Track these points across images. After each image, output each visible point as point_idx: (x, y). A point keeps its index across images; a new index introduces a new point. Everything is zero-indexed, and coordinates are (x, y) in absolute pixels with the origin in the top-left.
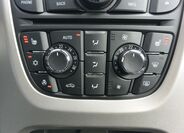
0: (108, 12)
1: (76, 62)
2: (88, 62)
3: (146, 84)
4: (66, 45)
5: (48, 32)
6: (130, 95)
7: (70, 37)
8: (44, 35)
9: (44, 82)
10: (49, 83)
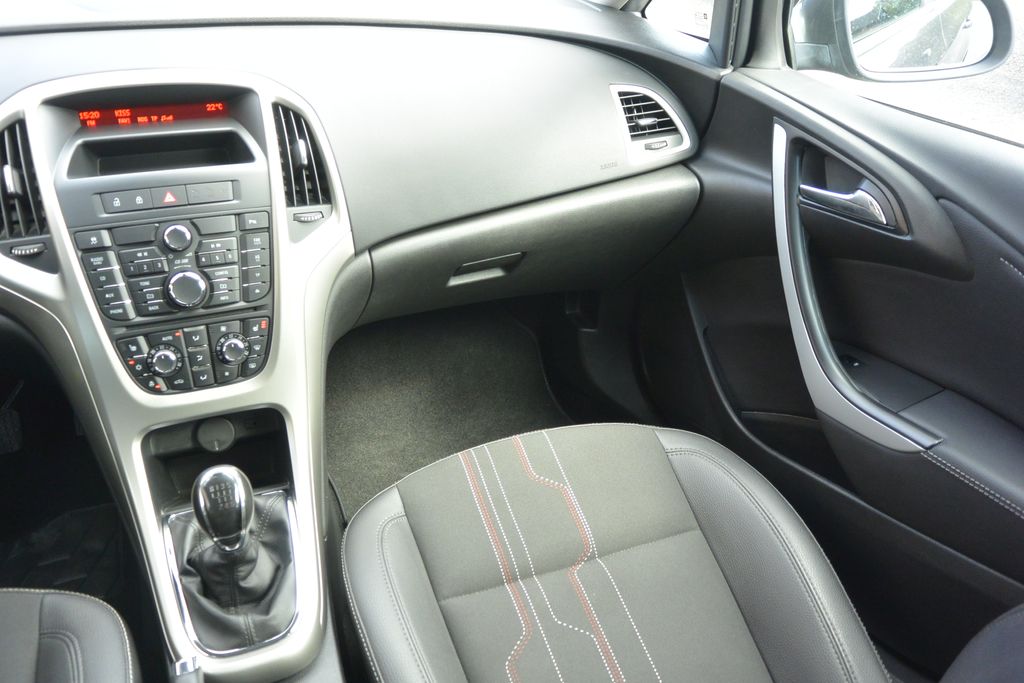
0: (203, 308)
1: (181, 359)
2: (192, 357)
3: (253, 366)
4: (168, 345)
5: (146, 336)
6: (240, 378)
7: (170, 338)
8: (141, 340)
9: (152, 384)
10: (156, 384)
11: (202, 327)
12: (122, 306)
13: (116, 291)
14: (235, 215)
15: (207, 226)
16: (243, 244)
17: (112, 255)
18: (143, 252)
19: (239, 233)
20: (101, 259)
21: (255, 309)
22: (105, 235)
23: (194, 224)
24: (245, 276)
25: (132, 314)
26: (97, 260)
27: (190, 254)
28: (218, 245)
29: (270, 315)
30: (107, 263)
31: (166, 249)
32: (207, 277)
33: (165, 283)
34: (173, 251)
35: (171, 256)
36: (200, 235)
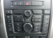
11: (29, 37)
12: (12, 29)
13: (11, 25)
14: (42, 10)
15: (35, 12)
16: (43, 17)
17: (12, 16)
18: (19, 16)
19: (42, 15)
20: (9, 17)
21: (43, 34)
22: (12, 11)
23: (32, 11)
24: (42, 26)
25: (14, 31)
26: (8, 17)
27: (30, 18)
28: (37, 17)
29: (47, 37)
30: (10, 18)
31: (25, 16)
32: (33, 25)
33: (23, 24)
34: (26, 17)
35: (25, 18)
36: (33, 14)
